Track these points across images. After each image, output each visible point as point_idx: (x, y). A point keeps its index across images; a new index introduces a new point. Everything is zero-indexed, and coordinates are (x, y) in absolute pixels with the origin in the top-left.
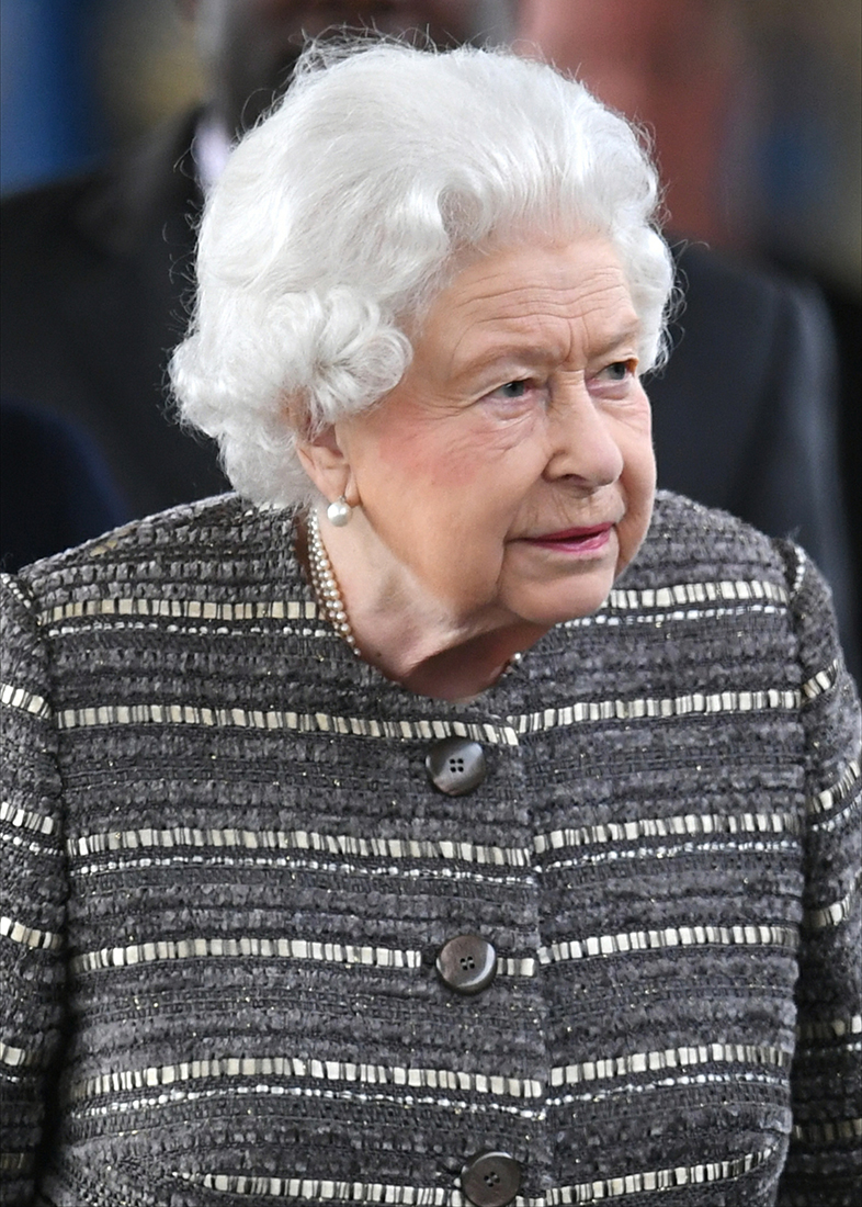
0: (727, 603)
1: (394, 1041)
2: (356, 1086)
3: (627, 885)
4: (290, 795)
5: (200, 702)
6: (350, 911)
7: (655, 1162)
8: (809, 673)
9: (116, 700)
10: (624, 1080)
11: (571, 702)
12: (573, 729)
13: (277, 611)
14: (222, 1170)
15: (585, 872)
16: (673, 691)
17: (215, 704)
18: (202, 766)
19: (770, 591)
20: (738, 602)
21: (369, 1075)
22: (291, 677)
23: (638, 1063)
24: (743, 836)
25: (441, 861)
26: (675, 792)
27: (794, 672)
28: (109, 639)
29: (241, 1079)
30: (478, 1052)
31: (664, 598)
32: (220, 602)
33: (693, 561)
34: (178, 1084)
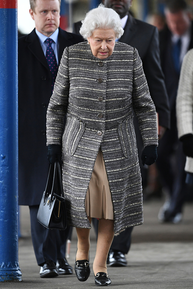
0: (128, 52)
1: (93, 87)
2: (90, 90)
3: (115, 75)
4: (87, 66)
5: (80, 58)
6: (91, 76)
7: (115, 98)
8: (134, 59)
9: (73, 57)
10: (113, 91)
11: (112, 60)
12: (112, 62)
13: (88, 51)
14: (78, 96)
15: (112, 74)
16: (122, 59)
17: (82, 58)
18: (80, 63)
19: (132, 52)
20: (129, 52)
21: (91, 89)
22: (88, 56)
23: (115, 89)
24: (127, 71)
25: (99, 72)
26: (121, 68)
27: (133, 58)
28: (73, 52)
29: (80, 89)
30: (100, 88)
31: (122, 52)
32: (83, 50)
33: (125, 49)
34: (75, 89)
